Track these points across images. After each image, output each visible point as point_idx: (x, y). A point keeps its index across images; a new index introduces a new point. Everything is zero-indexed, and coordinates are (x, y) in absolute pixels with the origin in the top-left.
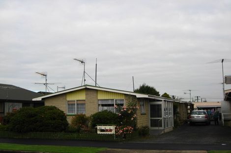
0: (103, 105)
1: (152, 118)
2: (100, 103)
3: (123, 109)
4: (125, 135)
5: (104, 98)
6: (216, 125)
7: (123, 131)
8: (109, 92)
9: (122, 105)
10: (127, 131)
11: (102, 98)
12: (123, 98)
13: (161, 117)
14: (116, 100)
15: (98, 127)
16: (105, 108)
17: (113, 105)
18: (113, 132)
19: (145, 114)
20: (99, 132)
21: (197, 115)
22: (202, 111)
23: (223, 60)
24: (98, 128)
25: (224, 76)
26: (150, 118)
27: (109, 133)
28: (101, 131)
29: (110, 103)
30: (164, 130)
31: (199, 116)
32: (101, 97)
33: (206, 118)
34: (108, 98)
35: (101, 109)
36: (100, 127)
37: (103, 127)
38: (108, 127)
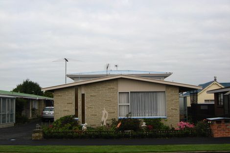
31: (50, 113)
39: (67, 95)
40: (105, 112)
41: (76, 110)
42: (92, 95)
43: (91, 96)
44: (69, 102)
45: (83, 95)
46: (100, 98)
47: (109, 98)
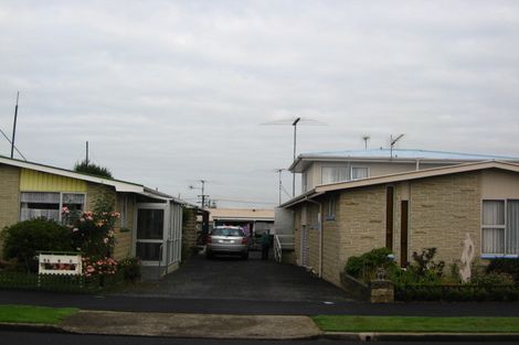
0: (32, 206)
1: (141, 241)
2: (25, 199)
3: (84, 216)
4: (102, 277)
5: (35, 189)
6: (263, 259)
7: (96, 268)
8: (48, 174)
9: (79, 207)
10: (105, 268)
11: (30, 189)
12: (82, 190)
13: (162, 238)
14: (65, 195)
15: (42, 258)
16: (38, 213)
17: (56, 206)
18: (78, 271)
19: (127, 231)
20: (42, 270)
21: (224, 238)
22: (237, 228)
23: (298, 120)
24: (41, 261)
25: (298, 154)
26: (135, 240)
27: (70, 272)
28: (46, 268)
29: (49, 200)
30: (167, 267)
31: (228, 240)
32: (28, 185)
33: (243, 243)
34: (45, 190)
35: (26, 215)
36: (46, 257)
37: (54, 259)
38: (65, 259)
39: (370, 203)
40: (468, 242)
41: (389, 237)
42: (427, 203)
43: (424, 206)
44: (373, 219)
45: (405, 204)
46: (444, 212)
47: (463, 211)
